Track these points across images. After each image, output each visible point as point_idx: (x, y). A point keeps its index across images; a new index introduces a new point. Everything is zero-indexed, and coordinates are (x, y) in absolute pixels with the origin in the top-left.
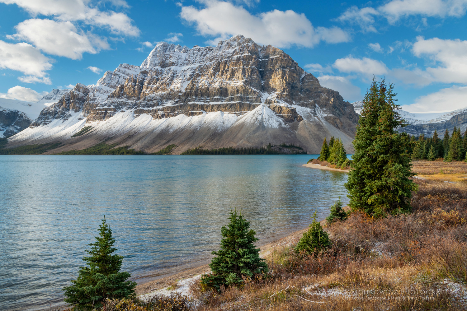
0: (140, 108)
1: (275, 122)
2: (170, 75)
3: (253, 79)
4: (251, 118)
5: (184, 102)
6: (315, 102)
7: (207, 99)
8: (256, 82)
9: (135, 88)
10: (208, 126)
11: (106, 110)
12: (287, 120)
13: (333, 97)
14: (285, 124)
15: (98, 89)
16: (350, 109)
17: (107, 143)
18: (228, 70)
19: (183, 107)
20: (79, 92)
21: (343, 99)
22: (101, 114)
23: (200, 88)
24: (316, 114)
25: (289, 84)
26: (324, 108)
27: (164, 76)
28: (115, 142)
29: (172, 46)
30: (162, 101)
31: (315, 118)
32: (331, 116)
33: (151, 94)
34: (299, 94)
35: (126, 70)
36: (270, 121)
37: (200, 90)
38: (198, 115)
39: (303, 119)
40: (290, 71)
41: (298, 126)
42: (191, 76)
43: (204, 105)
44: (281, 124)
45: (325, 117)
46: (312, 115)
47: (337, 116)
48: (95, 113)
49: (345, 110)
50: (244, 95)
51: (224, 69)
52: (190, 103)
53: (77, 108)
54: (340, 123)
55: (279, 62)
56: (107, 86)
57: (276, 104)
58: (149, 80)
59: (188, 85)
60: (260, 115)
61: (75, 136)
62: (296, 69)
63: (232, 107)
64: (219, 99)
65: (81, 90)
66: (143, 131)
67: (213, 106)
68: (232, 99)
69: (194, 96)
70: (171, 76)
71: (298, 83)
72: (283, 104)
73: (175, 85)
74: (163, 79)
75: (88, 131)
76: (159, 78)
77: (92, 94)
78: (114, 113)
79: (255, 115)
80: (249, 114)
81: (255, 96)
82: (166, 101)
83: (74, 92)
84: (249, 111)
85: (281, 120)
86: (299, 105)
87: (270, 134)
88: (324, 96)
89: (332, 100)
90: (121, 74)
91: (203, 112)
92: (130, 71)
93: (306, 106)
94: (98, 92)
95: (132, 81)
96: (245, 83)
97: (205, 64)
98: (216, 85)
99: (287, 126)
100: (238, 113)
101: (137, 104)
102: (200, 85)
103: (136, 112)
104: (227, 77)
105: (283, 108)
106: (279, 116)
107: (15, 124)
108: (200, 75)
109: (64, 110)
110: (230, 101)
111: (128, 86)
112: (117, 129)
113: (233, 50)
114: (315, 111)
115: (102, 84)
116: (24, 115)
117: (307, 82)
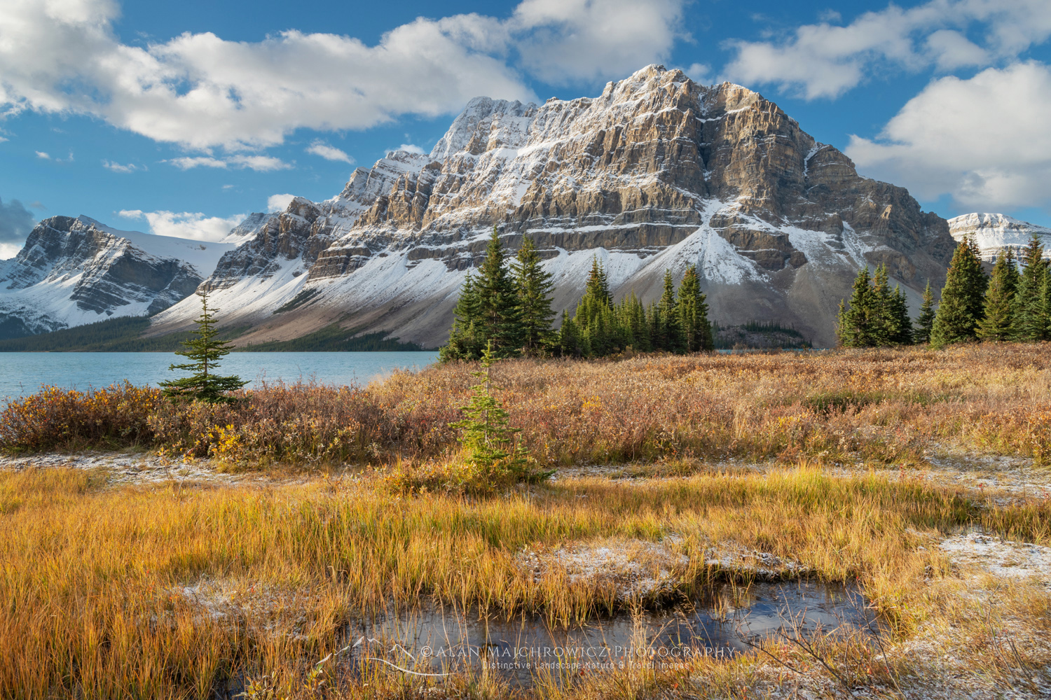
0: (421, 246)
1: (733, 269)
2: (489, 169)
3: (683, 169)
4: (673, 262)
5: (518, 230)
6: (842, 217)
7: (570, 221)
8: (691, 176)
9: (412, 201)
10: (570, 283)
11: (349, 252)
12: (765, 264)
13: (891, 201)
14: (760, 273)
15: (336, 208)
16: (937, 232)
17: (343, 325)
18: (623, 151)
19: (514, 240)
20: (297, 217)
21: (918, 207)
22: (338, 261)
23: (555, 194)
24: (843, 247)
25: (775, 175)
26: (864, 230)
27: (476, 172)
28: (360, 324)
29: (501, 104)
30: (468, 229)
31: (842, 256)
32: (883, 251)
33: (446, 214)
34: (801, 198)
35: (399, 164)
36: (722, 266)
37: (554, 201)
38: (549, 258)
39: (806, 261)
40: (776, 141)
41: (793, 279)
42: (538, 169)
43: (563, 234)
44: (748, 274)
45: (867, 255)
46: (832, 249)
47: (900, 250)
48: (325, 260)
49: (923, 235)
50: (658, 207)
51: (613, 149)
52: (530, 231)
53: (293, 251)
54: (908, 269)
55: (750, 123)
56: (356, 201)
57: (738, 225)
58: (444, 184)
59: (528, 189)
60: (697, 253)
61: (281, 310)
62: (793, 137)
63: (629, 236)
64: (599, 219)
65: (302, 211)
66: (424, 297)
67: (584, 235)
68: (629, 218)
69: (540, 215)
70: (492, 172)
71: (798, 172)
72: (758, 224)
73: (499, 192)
74: (472, 180)
75: (309, 299)
76: (465, 178)
77: (324, 219)
78: (364, 259)
79: (685, 253)
80: (669, 253)
81: (687, 209)
82: (478, 228)
83: (286, 216)
84: (669, 244)
85: (748, 264)
86: (800, 225)
87: (719, 298)
88: (868, 201)
89: (888, 209)
90: (387, 173)
91: (562, 250)
92: (407, 165)
93: (818, 227)
94: (336, 216)
95: (407, 187)
96: (663, 177)
97: (571, 141)
98: (593, 187)
99: (765, 279)
100: (643, 250)
101: (415, 239)
102: (555, 187)
103: (411, 256)
104: (619, 166)
105: (755, 235)
106: (744, 254)
107: (170, 288)
108: (558, 166)
109: (265, 256)
110: (624, 222)
111: (397, 199)
112: (368, 295)
113: (637, 102)
114: (840, 240)
115: (347, 196)
116: (189, 268)
117: (821, 168)
